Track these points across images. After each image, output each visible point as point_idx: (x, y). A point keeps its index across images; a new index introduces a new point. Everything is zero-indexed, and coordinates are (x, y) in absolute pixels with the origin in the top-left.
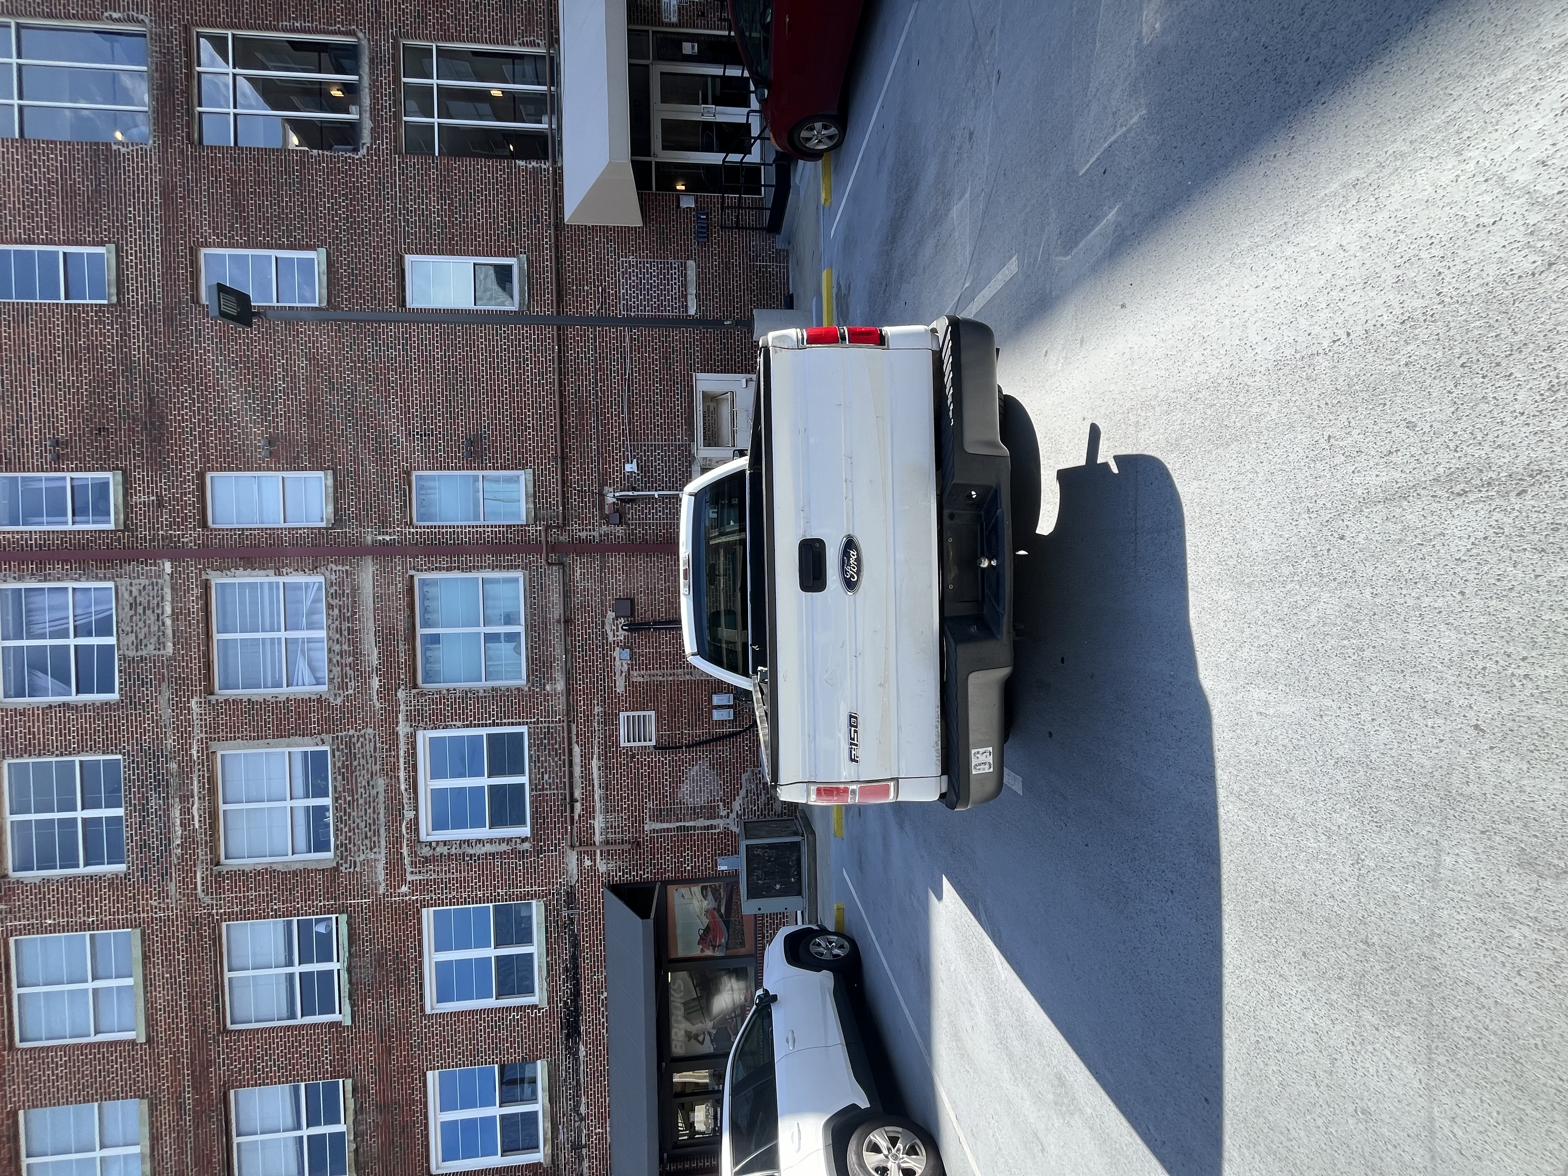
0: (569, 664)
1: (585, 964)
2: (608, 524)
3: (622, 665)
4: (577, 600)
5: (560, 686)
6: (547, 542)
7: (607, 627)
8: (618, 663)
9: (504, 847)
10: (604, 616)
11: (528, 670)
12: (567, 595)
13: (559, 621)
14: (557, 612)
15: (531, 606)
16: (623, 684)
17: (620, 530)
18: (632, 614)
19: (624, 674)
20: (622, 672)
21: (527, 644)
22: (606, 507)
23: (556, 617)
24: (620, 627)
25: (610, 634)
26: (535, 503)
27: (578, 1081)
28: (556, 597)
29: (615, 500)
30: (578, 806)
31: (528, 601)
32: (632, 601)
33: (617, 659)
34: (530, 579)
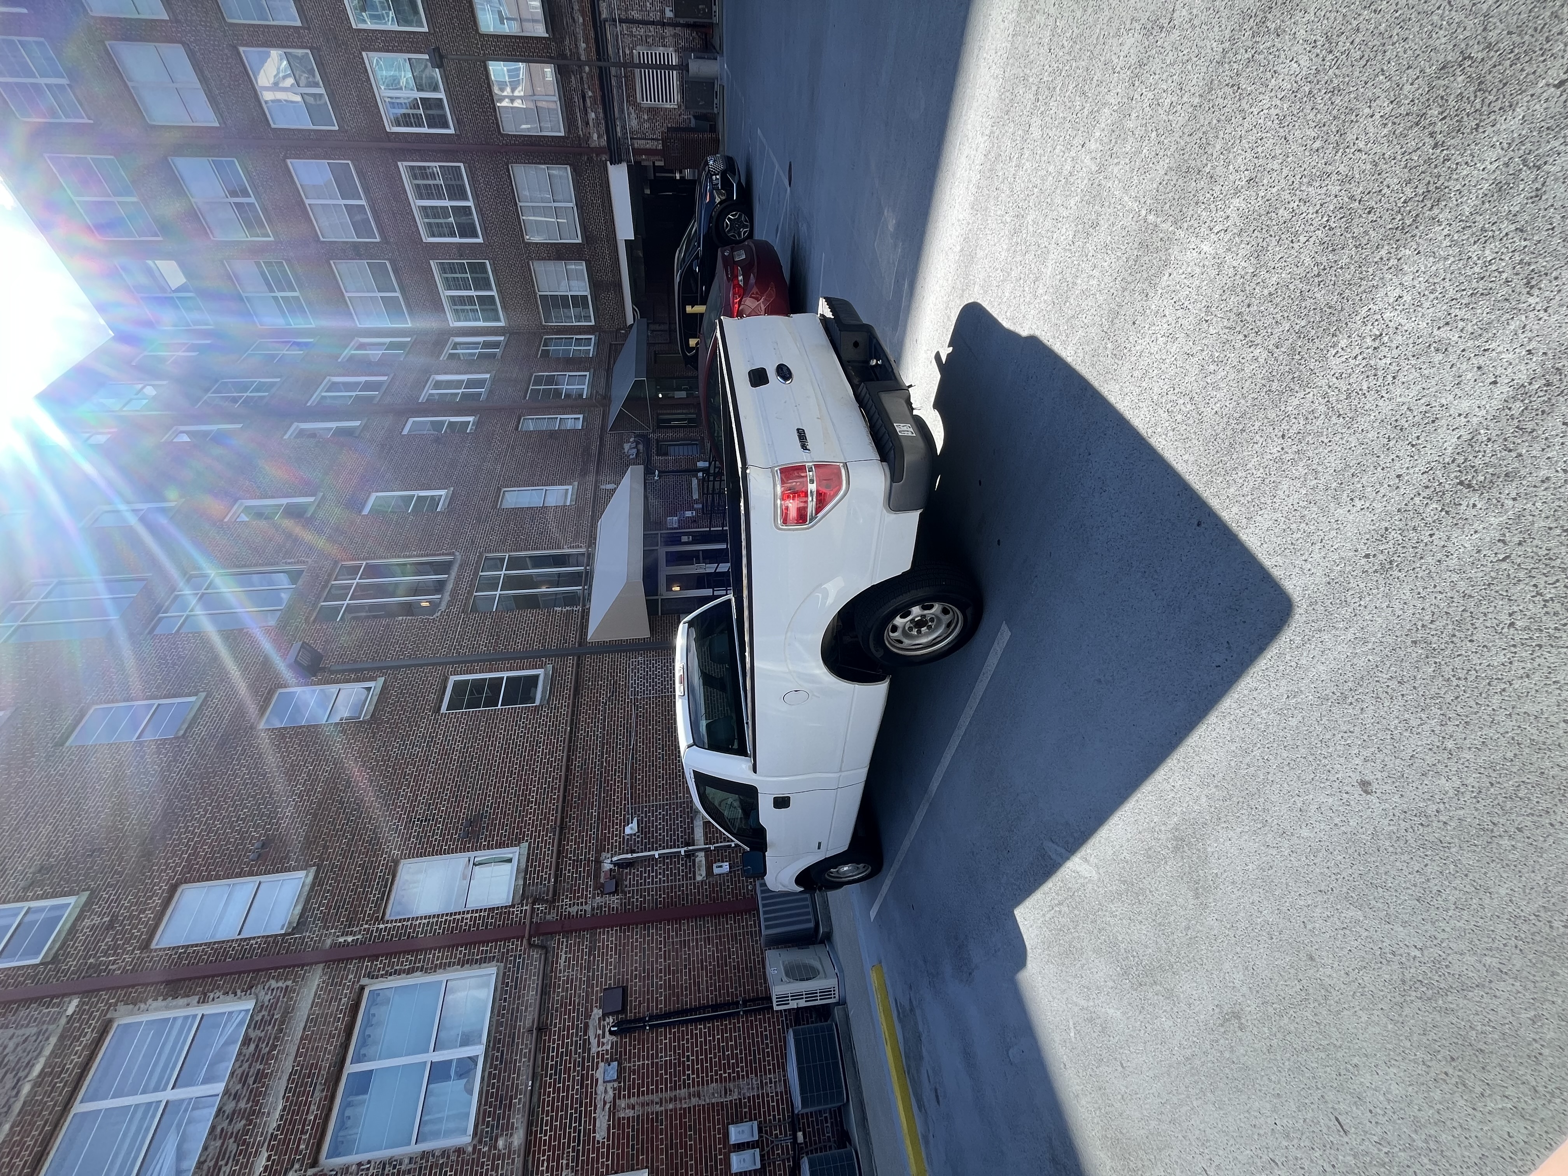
0: (535, 1099)
2: (602, 894)
3: (606, 1092)
4: (558, 994)
5: (518, 1139)
6: (531, 922)
7: (591, 1033)
8: (600, 1088)
10: (588, 1016)
11: (478, 1113)
12: (545, 991)
13: (530, 1031)
14: (529, 1018)
15: (499, 1012)
16: (605, 1126)
17: (614, 901)
18: (624, 1010)
19: (608, 1106)
20: (605, 1103)
21: (483, 1071)
22: (602, 875)
23: (528, 1024)
24: (607, 1030)
25: (594, 1042)
26: (525, 879)
28: (531, 996)
29: (612, 866)
31: (497, 1005)
32: (624, 990)
33: (600, 1081)
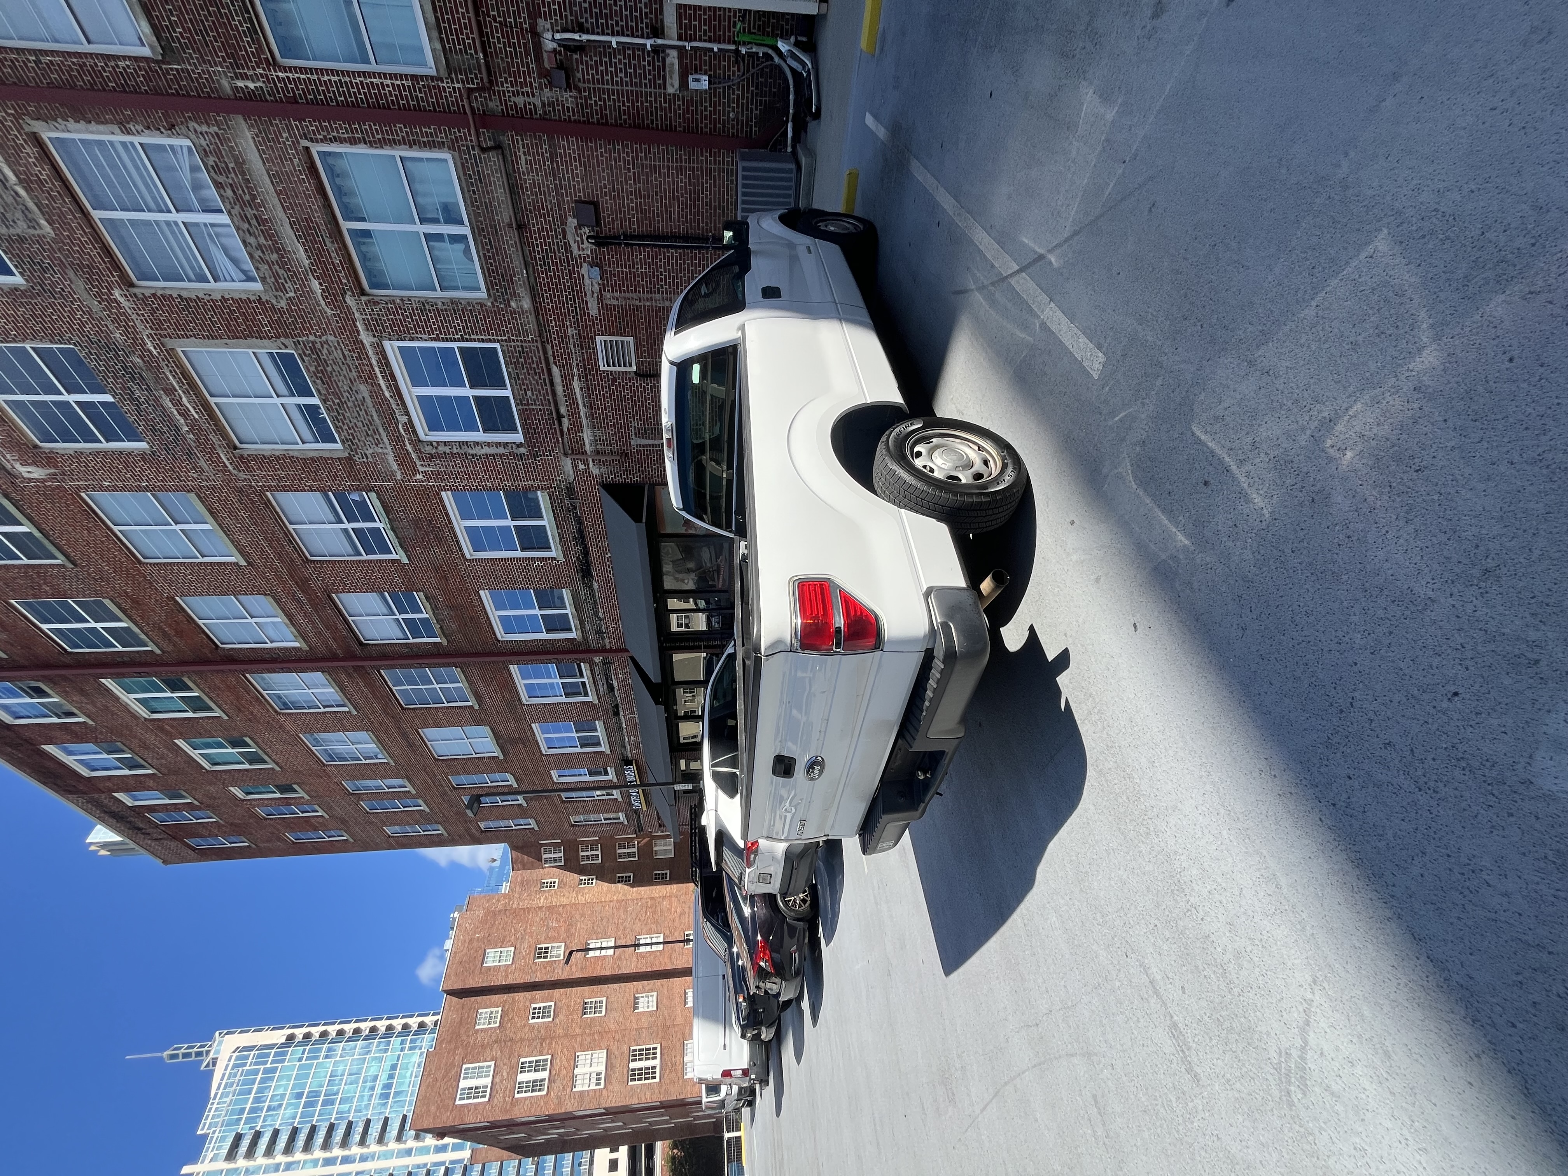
0: (532, 280)
1: (590, 537)
2: (551, 85)
3: (592, 285)
4: (528, 198)
5: (526, 304)
6: (472, 108)
7: (570, 237)
8: (587, 282)
9: (501, 450)
10: (564, 223)
11: (486, 282)
12: (514, 190)
13: (510, 226)
14: (505, 215)
15: (472, 203)
16: (595, 306)
17: (568, 98)
18: (598, 224)
19: (595, 295)
20: (593, 293)
21: (478, 252)
22: (545, 55)
23: (507, 221)
24: (585, 238)
25: (574, 247)
26: (441, 40)
27: (595, 602)
28: (500, 193)
29: (555, 45)
30: (566, 422)
31: (467, 195)
32: (595, 204)
33: (586, 277)
34: (462, 164)
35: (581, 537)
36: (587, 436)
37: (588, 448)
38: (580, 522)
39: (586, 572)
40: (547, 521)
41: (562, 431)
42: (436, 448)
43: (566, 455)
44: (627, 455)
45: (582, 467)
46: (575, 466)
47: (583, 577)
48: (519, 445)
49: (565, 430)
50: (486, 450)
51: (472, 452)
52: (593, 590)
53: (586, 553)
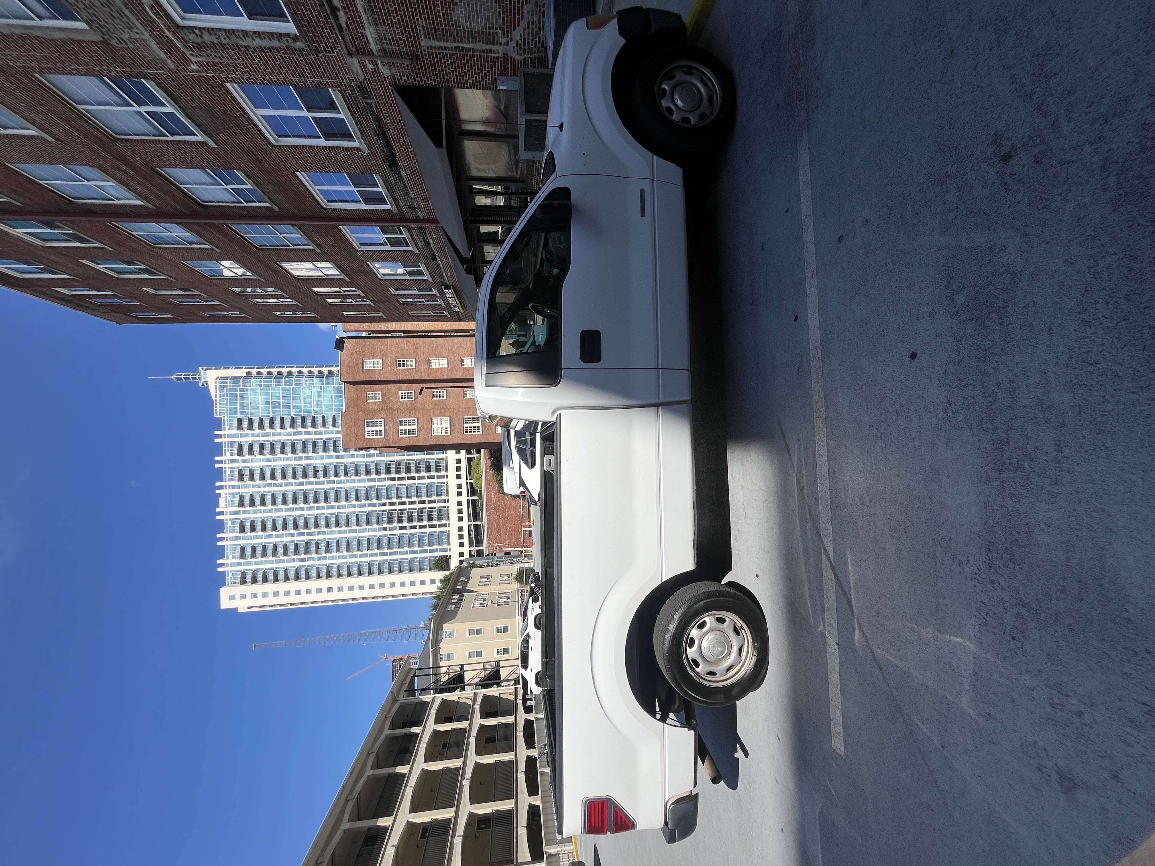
1: (391, 133)
9: (275, 43)
30: (341, 14)
35: (382, 133)
36: (370, 32)
37: (373, 46)
38: (378, 119)
39: (392, 161)
40: (343, 114)
41: (340, 27)
42: (201, 37)
43: (350, 54)
44: (417, 56)
45: (370, 66)
46: (363, 65)
47: (390, 166)
48: (295, 38)
49: (344, 25)
50: (257, 42)
51: (244, 44)
52: (401, 176)
53: (389, 146)
